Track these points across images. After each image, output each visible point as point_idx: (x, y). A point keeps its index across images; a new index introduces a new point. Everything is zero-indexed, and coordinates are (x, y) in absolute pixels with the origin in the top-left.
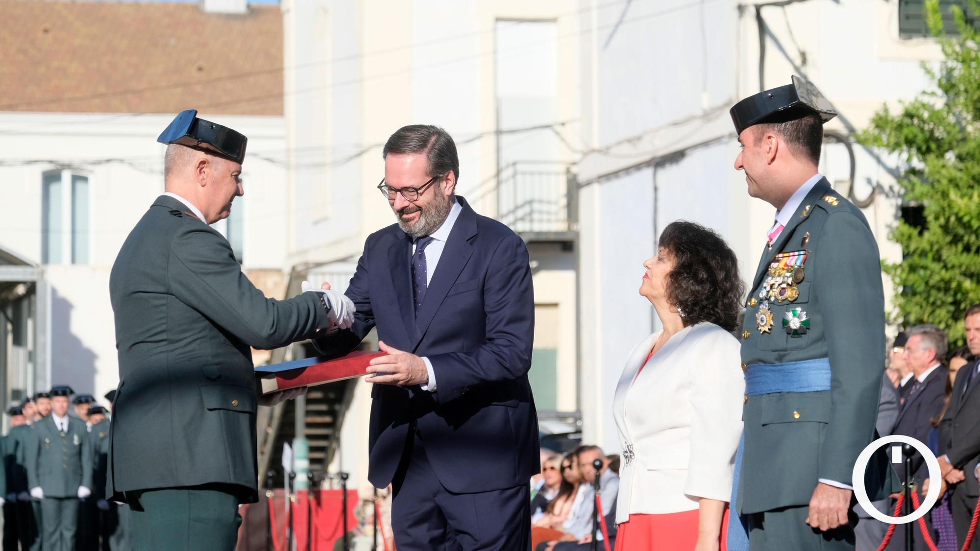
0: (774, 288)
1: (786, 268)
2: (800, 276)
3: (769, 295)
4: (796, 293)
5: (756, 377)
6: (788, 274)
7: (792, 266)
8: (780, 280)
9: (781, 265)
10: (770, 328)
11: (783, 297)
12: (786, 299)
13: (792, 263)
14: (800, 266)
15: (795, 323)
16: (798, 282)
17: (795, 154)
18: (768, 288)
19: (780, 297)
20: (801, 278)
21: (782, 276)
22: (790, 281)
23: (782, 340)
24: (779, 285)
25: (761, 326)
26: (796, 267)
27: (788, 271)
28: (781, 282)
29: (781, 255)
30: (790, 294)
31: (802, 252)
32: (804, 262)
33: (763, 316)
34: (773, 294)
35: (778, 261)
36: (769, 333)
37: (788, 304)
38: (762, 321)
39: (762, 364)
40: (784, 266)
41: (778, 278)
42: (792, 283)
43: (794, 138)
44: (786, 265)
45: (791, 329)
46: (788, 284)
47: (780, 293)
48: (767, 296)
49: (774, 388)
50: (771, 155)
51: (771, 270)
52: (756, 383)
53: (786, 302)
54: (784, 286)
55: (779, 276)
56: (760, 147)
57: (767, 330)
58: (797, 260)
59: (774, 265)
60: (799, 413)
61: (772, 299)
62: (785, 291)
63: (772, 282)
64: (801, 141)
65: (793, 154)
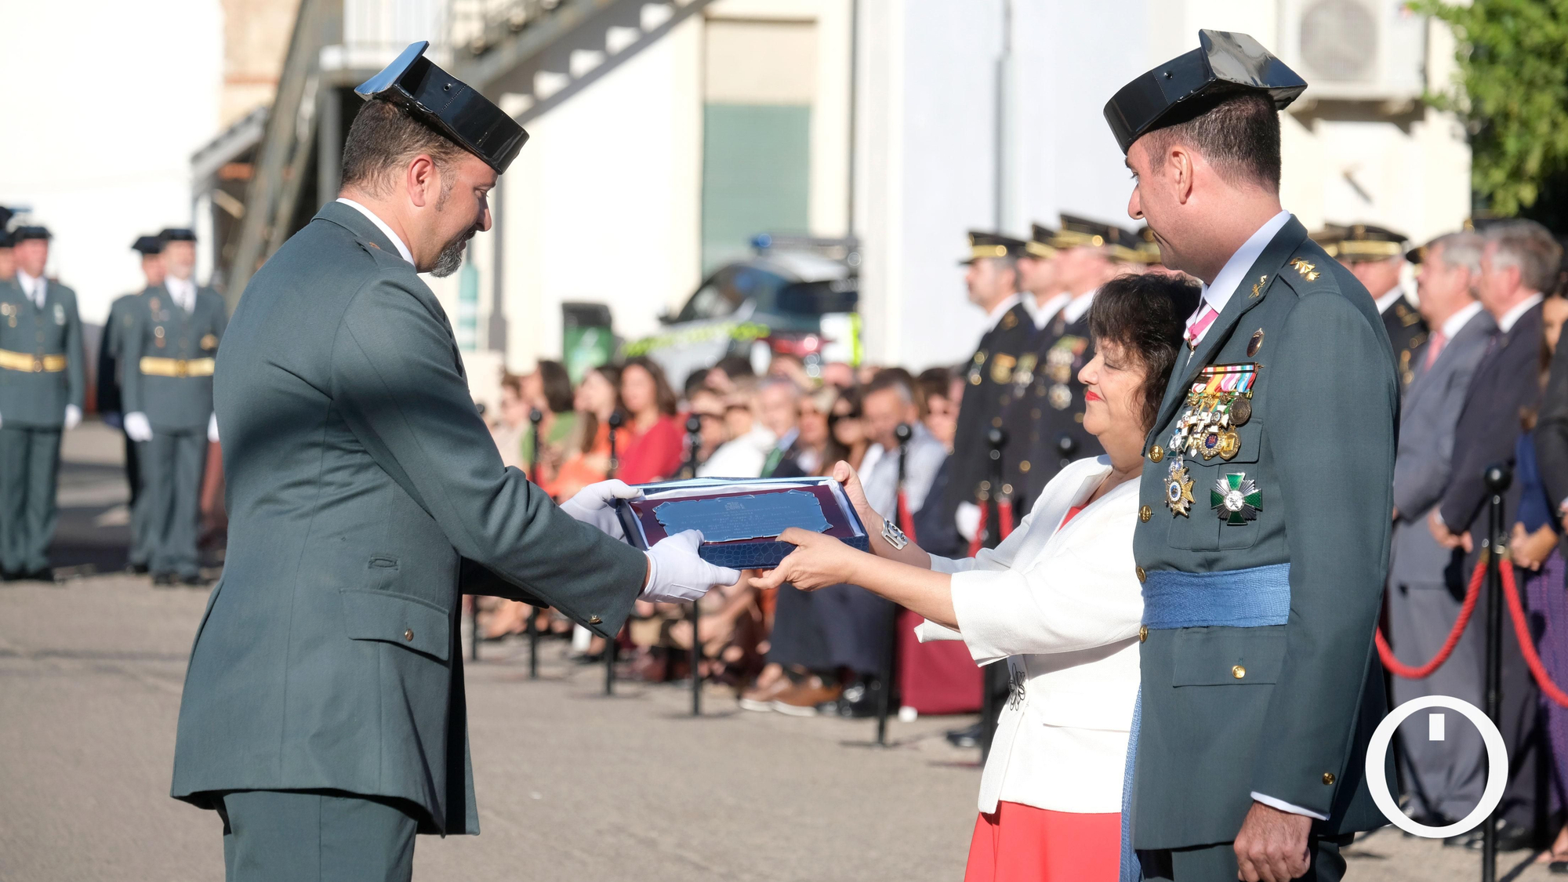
0: (1197, 433)
1: (1218, 394)
2: (1244, 412)
3: (1187, 446)
4: (1235, 444)
5: (1163, 595)
6: (1222, 408)
7: (1229, 393)
8: (1207, 418)
9: (1211, 389)
10: (1187, 506)
11: (1213, 452)
12: (1218, 454)
13: (1230, 387)
14: (1244, 394)
15: (1234, 501)
16: (1238, 423)
17: (1228, 175)
18: (1185, 432)
19: (1206, 451)
20: (1246, 417)
21: (1211, 410)
22: (1225, 420)
23: (1209, 531)
24: (1207, 426)
25: (1172, 502)
26: (1237, 394)
27: (1222, 403)
28: (1208, 421)
29: (1210, 369)
30: (1224, 443)
31: (1248, 368)
32: (1251, 385)
33: (1175, 483)
34: (1195, 443)
35: (1205, 380)
36: (1188, 517)
37: (1220, 464)
38: (1174, 492)
39: (1175, 571)
40: (1215, 391)
41: (1204, 415)
42: (1228, 424)
43: (1221, 146)
44: (1219, 389)
45: (1227, 511)
46: (1221, 427)
47: (1206, 443)
48: (1183, 446)
49: (1196, 618)
50: (1184, 187)
51: (1193, 398)
52: (1163, 605)
53: (1217, 460)
54: (1214, 429)
55: (1206, 409)
56: (1164, 175)
57: (1183, 511)
58: (1239, 380)
59: (1198, 387)
60: (1241, 665)
61: (1194, 453)
62: (1217, 439)
63: (1193, 420)
64: (1235, 149)
65: (1224, 177)
